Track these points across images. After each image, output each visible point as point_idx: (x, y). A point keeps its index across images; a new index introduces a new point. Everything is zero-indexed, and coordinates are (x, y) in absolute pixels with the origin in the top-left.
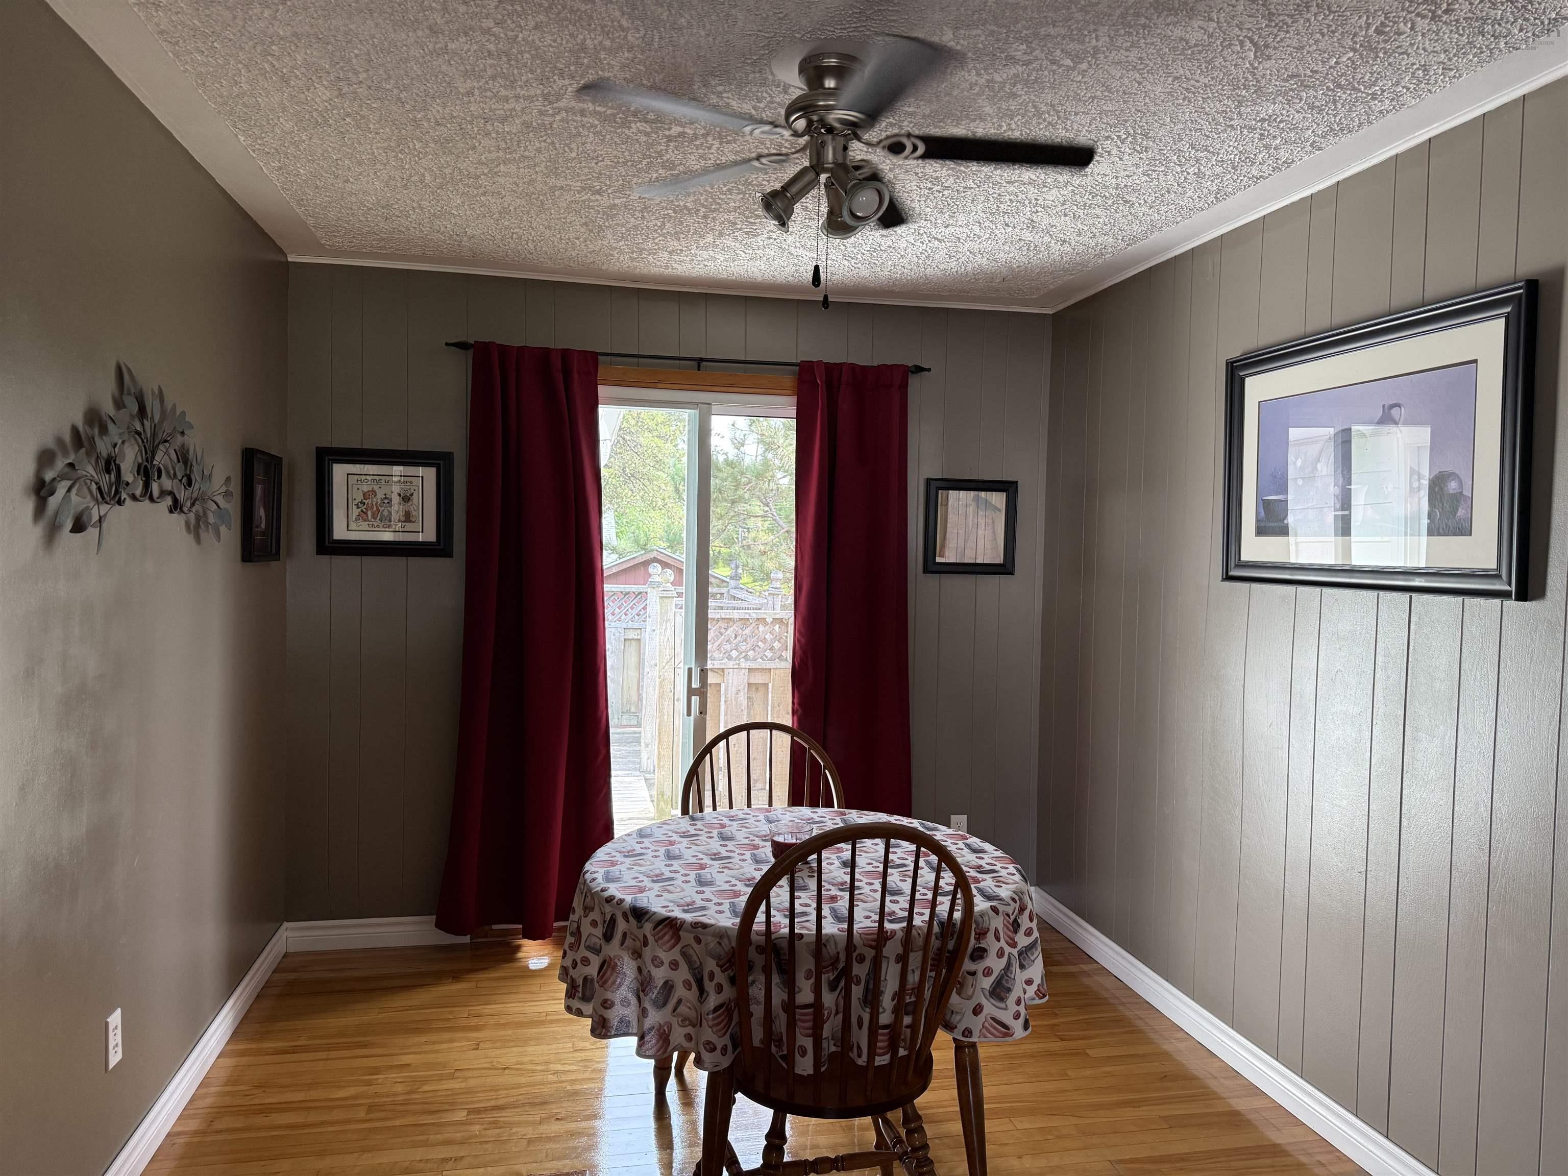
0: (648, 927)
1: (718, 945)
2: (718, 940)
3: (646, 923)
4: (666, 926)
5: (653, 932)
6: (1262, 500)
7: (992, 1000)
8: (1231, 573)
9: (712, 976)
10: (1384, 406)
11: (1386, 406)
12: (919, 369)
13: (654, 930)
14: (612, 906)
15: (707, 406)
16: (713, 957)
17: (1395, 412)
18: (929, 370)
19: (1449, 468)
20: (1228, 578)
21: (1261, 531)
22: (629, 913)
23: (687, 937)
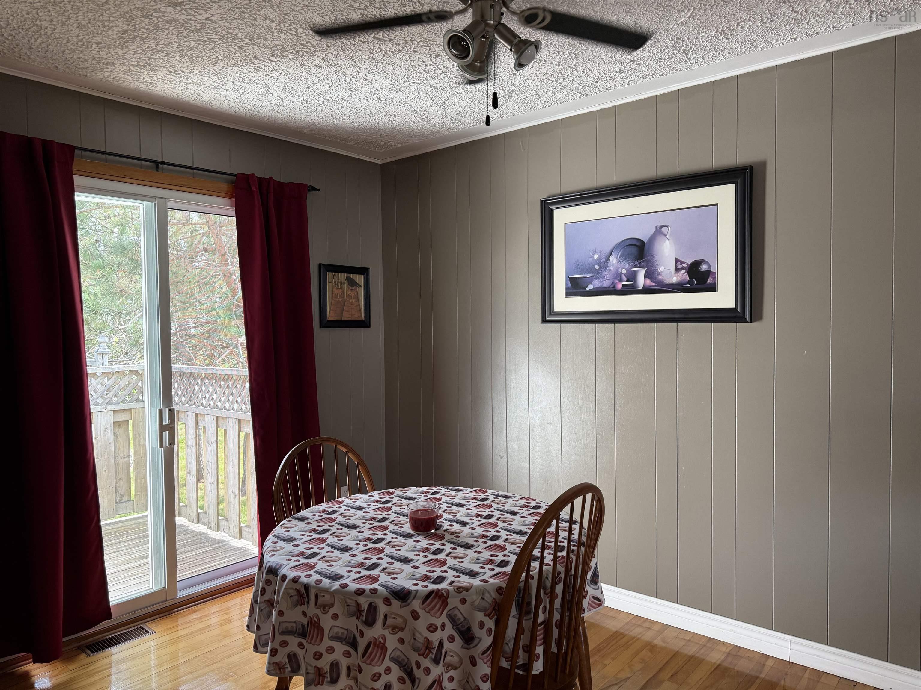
0: (416, 605)
1: (482, 600)
2: (481, 596)
3: (414, 601)
4: (434, 598)
5: (422, 606)
6: (569, 277)
7: (592, 586)
8: (547, 319)
9: (482, 625)
10: (656, 226)
11: (658, 227)
12: (313, 189)
13: (423, 604)
14: (367, 596)
15: (163, 200)
16: (480, 610)
17: (664, 230)
18: (319, 190)
19: (701, 258)
20: (545, 321)
21: (569, 294)
22: (390, 597)
23: (454, 602)
